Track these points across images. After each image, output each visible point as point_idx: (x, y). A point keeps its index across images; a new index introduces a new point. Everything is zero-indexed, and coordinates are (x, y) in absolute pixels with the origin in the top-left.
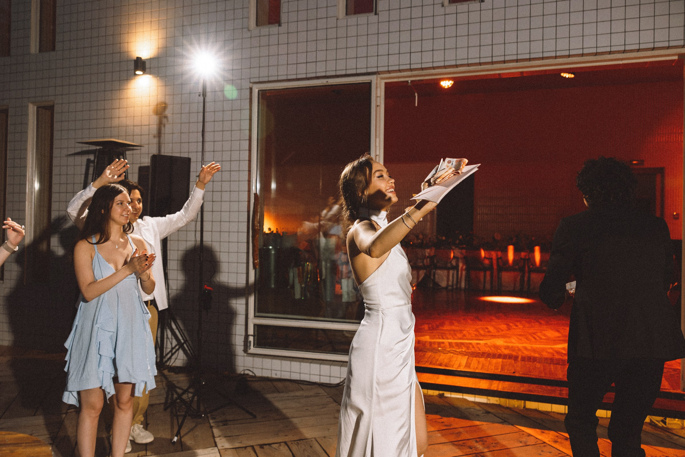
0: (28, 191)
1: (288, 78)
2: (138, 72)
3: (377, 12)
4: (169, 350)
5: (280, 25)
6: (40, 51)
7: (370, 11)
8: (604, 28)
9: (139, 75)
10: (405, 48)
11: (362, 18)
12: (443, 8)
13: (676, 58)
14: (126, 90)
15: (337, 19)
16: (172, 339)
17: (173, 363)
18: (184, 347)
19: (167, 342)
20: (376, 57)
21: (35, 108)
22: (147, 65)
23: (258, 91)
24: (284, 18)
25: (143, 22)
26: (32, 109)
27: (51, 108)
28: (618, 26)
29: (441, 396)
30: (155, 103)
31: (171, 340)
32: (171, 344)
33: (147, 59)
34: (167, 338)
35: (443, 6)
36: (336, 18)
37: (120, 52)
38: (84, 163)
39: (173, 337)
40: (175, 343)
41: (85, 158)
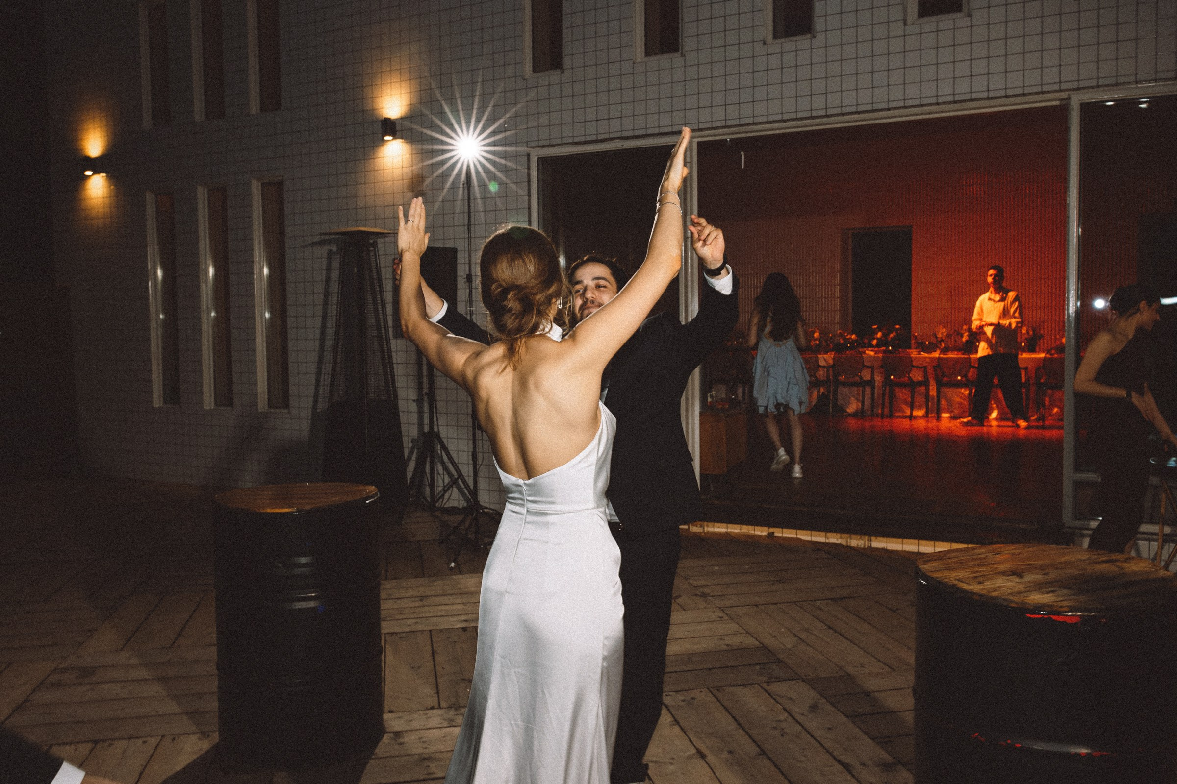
0: (257, 293)
1: (575, 141)
2: (386, 138)
3: (684, 53)
4: (440, 488)
5: (563, 72)
6: (262, 109)
7: (676, 50)
8: (963, 69)
9: (388, 140)
10: (719, 98)
11: (665, 60)
12: (765, 46)
13: (1057, 103)
14: (372, 160)
15: (634, 63)
16: (444, 474)
17: (445, 504)
18: (459, 484)
19: (438, 478)
20: (683, 112)
21: (260, 184)
22: (398, 128)
23: (538, 159)
24: (567, 62)
25: (391, 70)
26: (256, 188)
27: (280, 185)
28: (979, 67)
29: (771, 535)
30: (410, 176)
31: (442, 476)
32: (443, 481)
33: (397, 119)
34: (438, 473)
35: (764, 43)
36: (631, 62)
37: (363, 111)
38: (325, 255)
39: (445, 473)
40: (447, 480)
41: (325, 250)
